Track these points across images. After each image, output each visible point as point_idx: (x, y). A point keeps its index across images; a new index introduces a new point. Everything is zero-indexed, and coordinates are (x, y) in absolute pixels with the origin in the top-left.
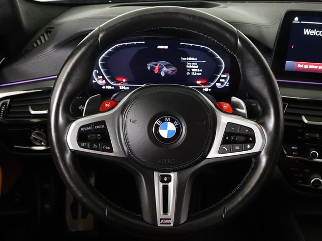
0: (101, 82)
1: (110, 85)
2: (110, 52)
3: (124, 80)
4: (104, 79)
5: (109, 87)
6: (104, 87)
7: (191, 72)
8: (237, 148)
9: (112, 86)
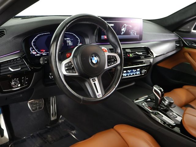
0: (34, 53)
1: (38, 54)
2: (36, 38)
3: (44, 51)
4: (35, 51)
5: (38, 55)
6: (36, 55)
7: (69, 44)
8: (113, 63)
9: (39, 54)
